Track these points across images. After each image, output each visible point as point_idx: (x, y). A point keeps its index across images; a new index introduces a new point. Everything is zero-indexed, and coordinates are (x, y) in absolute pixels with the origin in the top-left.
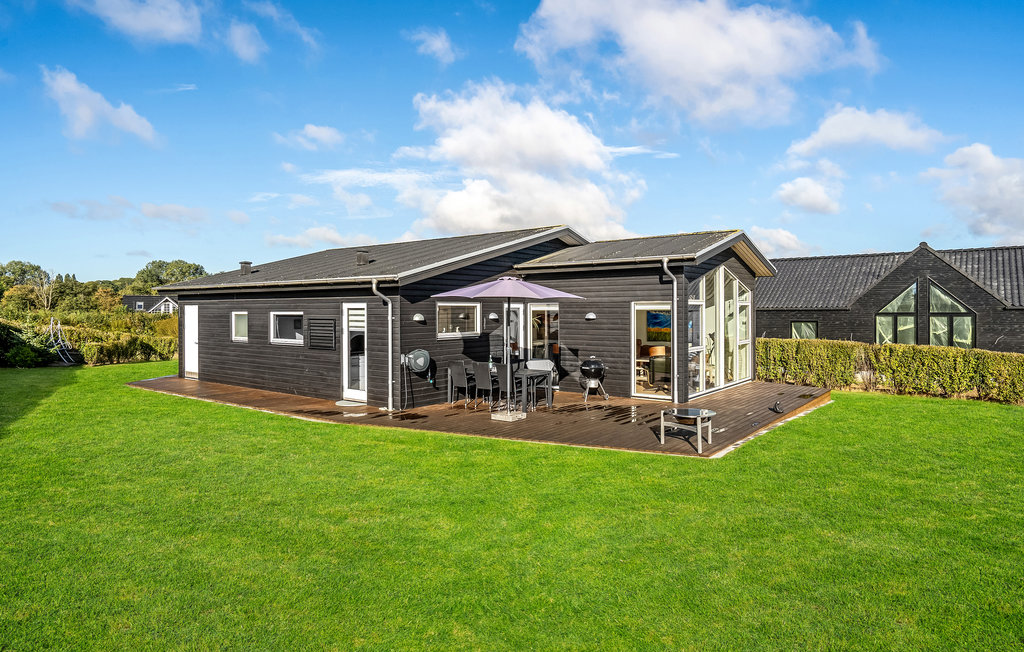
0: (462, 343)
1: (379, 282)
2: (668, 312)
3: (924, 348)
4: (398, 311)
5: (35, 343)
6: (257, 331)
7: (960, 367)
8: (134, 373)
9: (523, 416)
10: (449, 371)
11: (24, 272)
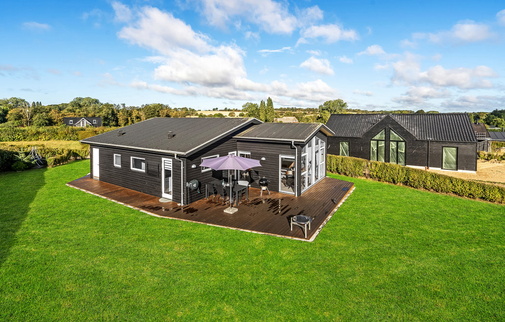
0: (211, 172)
1: (177, 155)
2: (294, 159)
3: (387, 164)
4: (185, 164)
5: (25, 160)
6: (125, 164)
7: (400, 174)
8: (72, 170)
9: (236, 210)
10: (206, 185)
11: (17, 102)
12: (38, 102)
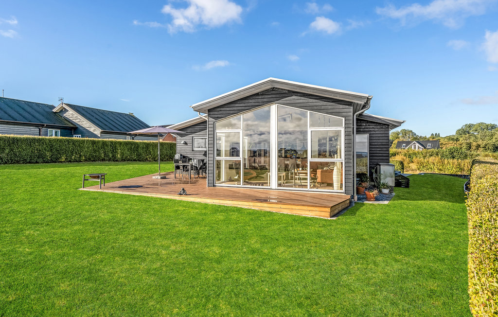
12: (436, 134)
